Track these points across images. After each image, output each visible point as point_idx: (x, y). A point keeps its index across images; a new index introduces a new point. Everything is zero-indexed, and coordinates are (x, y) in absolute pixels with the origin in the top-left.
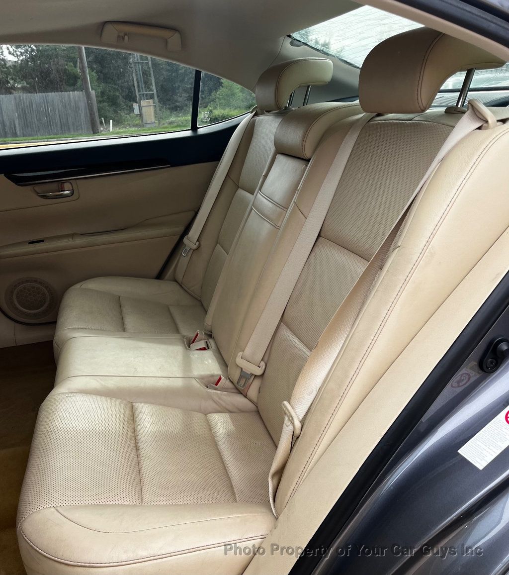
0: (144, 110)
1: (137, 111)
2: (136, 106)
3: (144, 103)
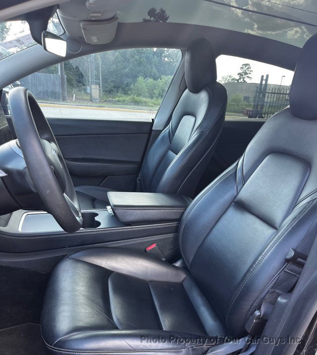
0: (93, 91)
1: (89, 91)
2: (88, 88)
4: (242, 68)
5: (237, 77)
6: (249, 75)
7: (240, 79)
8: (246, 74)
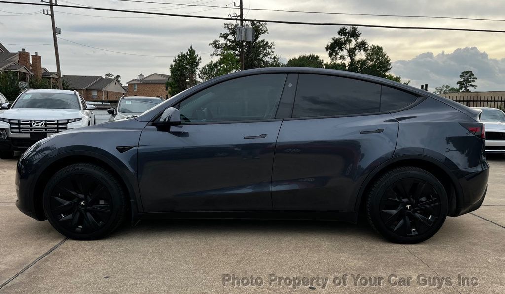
4: (461, 76)
5: (457, 87)
6: (473, 83)
7: (461, 88)
8: (467, 81)
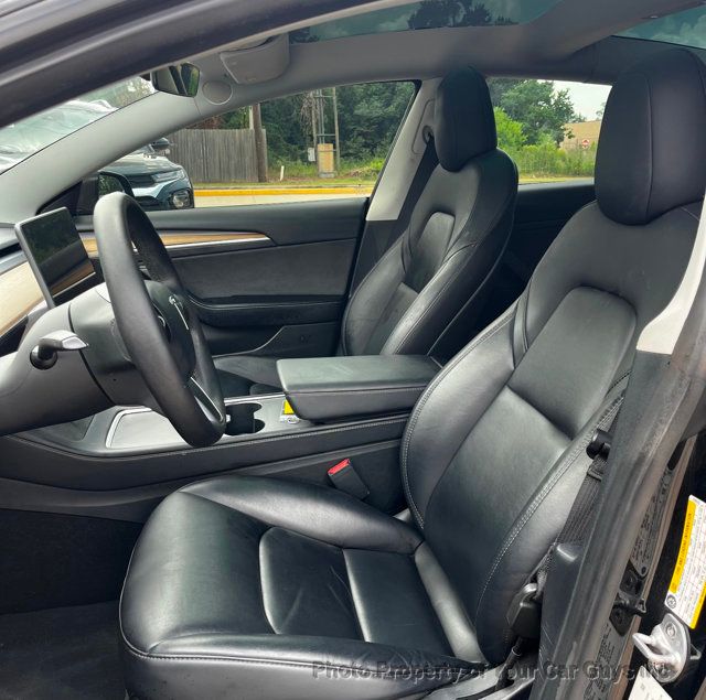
0: (322, 156)
1: (311, 158)
2: (311, 152)
3: (322, 147)
